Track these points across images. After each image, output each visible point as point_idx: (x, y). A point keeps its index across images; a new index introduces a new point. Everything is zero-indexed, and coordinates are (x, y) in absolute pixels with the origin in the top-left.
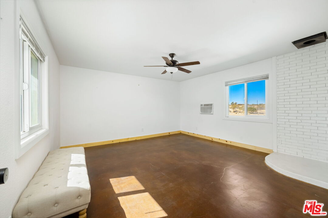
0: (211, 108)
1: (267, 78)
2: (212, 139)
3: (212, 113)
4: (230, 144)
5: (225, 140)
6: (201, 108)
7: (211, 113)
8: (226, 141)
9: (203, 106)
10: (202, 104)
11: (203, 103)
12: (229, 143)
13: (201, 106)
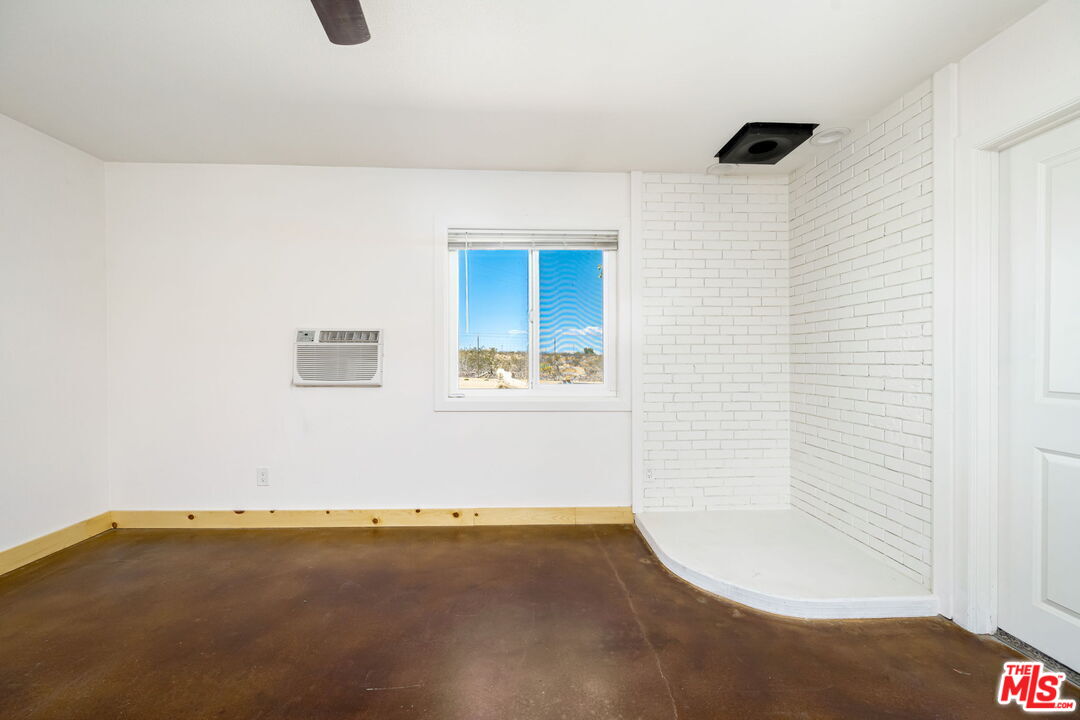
0: (372, 355)
1: (612, 243)
2: (375, 521)
3: (375, 380)
4: (471, 524)
5: (447, 511)
6: (303, 353)
7: (373, 381)
8: (456, 515)
9: (316, 341)
10: (306, 327)
11: (318, 324)
12: (467, 521)
13: (300, 339)
